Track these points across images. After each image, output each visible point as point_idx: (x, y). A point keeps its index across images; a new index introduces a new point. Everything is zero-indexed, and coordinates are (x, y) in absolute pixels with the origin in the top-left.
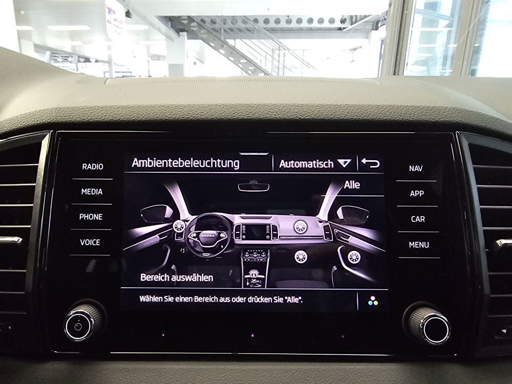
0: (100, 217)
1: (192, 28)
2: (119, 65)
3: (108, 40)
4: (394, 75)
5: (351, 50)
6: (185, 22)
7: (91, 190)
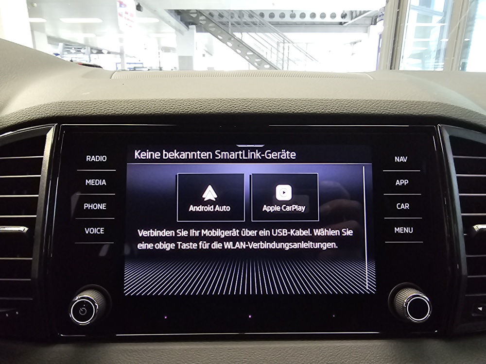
0: (104, 206)
1: (201, 22)
2: (130, 57)
3: (120, 32)
4: (391, 69)
5: (351, 43)
6: (194, 16)
7: (95, 181)
